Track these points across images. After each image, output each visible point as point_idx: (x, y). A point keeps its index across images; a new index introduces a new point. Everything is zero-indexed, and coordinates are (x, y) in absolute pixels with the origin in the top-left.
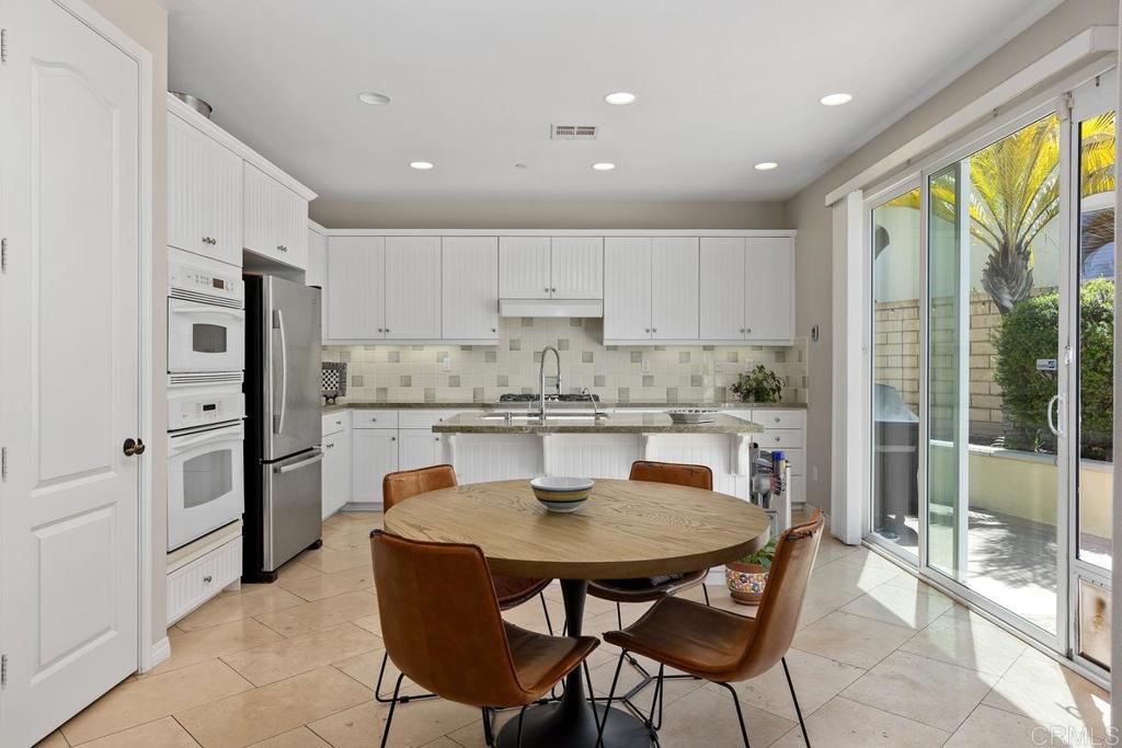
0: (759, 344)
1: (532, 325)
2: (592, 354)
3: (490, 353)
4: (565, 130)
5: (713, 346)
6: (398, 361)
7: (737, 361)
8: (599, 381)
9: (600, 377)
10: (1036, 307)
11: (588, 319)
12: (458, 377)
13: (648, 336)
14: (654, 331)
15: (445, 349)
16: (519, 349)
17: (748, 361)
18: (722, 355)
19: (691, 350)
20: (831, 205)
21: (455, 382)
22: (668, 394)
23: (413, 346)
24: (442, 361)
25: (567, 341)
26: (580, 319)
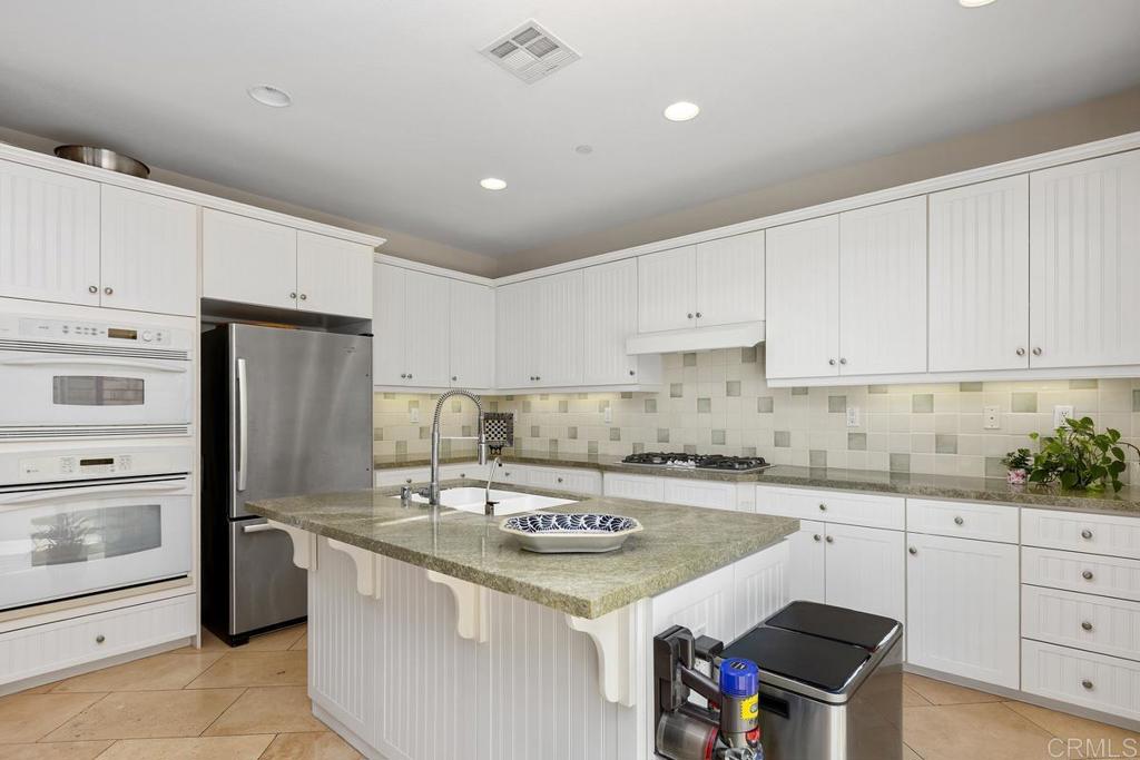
1: (694, 363)
2: (771, 400)
3: (649, 401)
5: (981, 383)
6: (566, 412)
7: (1033, 409)
8: (781, 439)
9: (782, 433)
12: (618, 429)
13: (834, 371)
14: (842, 362)
15: (604, 397)
16: (680, 396)
19: (932, 390)
21: (615, 435)
22: (891, 464)
23: (580, 394)
24: (603, 411)
25: (738, 383)
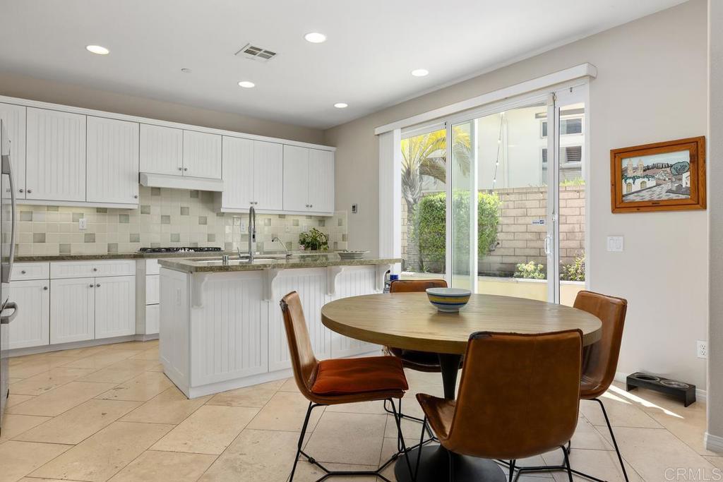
0: (310, 214)
1: (160, 194)
2: (206, 218)
3: (124, 214)
4: (252, 51)
5: (285, 215)
6: (31, 220)
7: (298, 225)
8: (210, 238)
9: (211, 235)
10: (432, 201)
11: (202, 191)
12: (94, 234)
14: (256, 203)
15: (78, 211)
16: (148, 213)
17: (306, 226)
18: (289, 222)
19: (271, 217)
20: (378, 135)
21: (90, 238)
22: (257, 247)
23: (48, 207)
24: (78, 221)
25: (188, 208)
26: (197, 191)
